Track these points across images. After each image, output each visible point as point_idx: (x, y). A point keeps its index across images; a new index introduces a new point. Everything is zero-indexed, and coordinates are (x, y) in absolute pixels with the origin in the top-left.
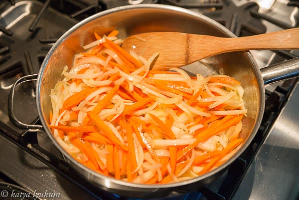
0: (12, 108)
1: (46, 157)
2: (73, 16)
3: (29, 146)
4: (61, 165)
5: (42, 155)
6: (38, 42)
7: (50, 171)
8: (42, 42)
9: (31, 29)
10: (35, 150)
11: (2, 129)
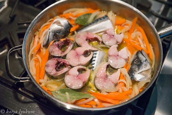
0: (9, 68)
1: (31, 95)
2: (36, 6)
3: (20, 89)
4: (41, 100)
5: (29, 94)
6: (16, 24)
7: (35, 104)
8: (19, 24)
9: (11, 16)
10: (24, 92)
11: (1, 80)
